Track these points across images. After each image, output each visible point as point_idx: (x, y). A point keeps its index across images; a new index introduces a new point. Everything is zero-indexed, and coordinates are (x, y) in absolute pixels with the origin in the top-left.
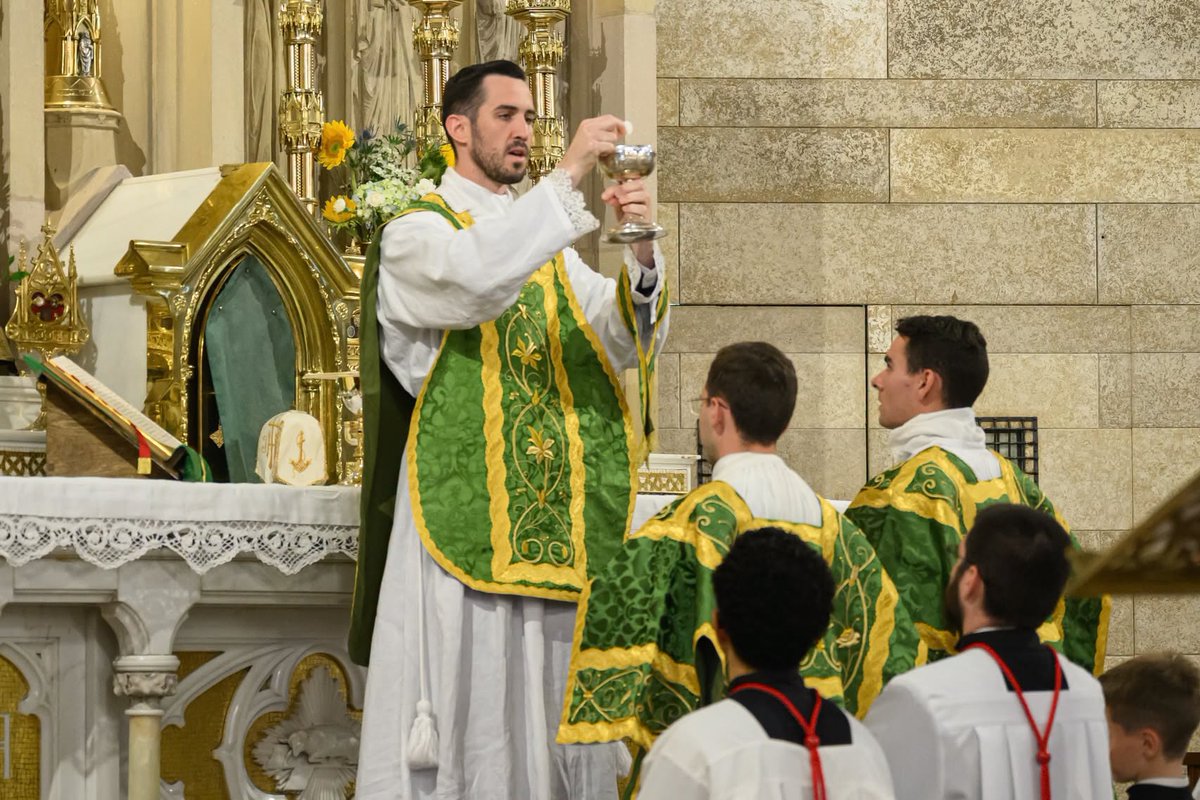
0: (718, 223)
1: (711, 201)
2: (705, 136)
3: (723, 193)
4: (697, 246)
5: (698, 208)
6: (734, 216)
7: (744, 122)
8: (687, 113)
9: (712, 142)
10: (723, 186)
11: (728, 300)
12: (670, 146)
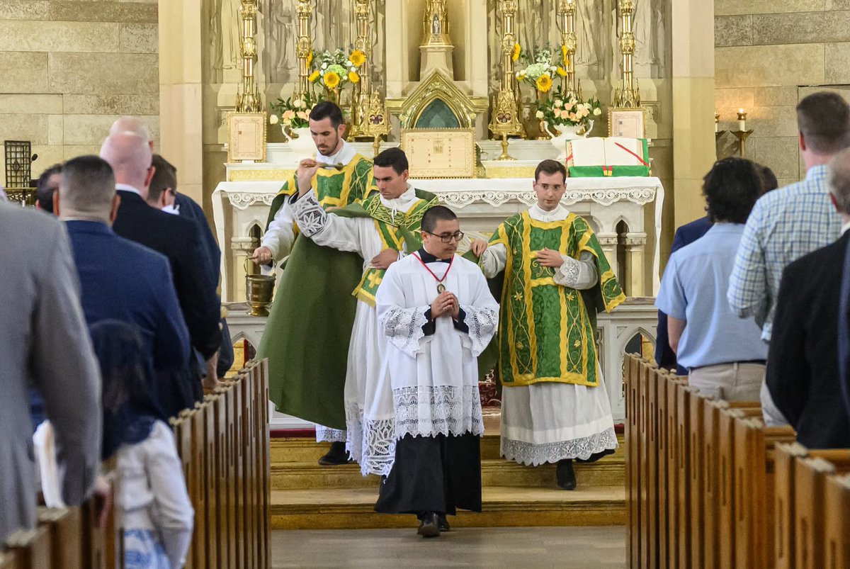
0: (838, 51)
1: (835, 41)
2: (833, 15)
3: (840, 38)
4: (831, 61)
5: (831, 45)
6: (844, 48)
7: (847, 9)
8: (827, 6)
9: (836, 17)
10: (839, 35)
11: (842, 83)
12: (821, 20)
